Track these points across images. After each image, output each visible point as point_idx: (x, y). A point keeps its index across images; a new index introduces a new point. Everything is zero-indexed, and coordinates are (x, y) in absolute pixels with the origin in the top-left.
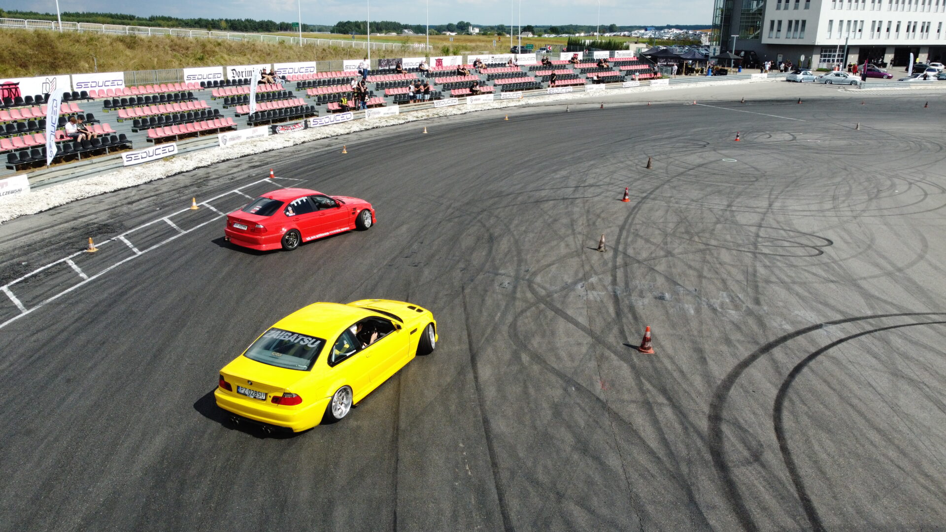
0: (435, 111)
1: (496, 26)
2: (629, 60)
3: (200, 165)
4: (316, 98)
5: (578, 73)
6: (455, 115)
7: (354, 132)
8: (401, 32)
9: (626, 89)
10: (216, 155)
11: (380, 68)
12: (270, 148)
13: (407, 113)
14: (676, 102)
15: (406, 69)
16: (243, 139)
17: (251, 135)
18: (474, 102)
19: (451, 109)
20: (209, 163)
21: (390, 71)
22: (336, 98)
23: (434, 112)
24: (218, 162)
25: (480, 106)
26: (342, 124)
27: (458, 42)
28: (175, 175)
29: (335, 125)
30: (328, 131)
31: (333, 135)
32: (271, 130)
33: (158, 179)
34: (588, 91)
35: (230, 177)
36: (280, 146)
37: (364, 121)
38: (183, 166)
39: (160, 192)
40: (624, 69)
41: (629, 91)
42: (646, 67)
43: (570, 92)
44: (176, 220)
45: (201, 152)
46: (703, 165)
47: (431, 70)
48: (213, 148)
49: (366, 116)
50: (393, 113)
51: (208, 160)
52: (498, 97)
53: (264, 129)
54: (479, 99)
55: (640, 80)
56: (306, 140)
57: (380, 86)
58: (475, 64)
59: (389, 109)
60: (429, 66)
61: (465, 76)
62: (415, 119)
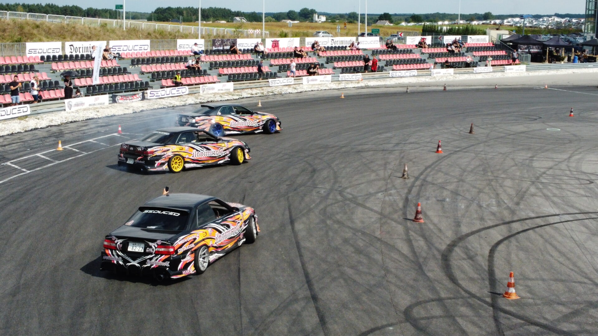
0: (270, 89)
1: (346, 14)
2: (483, 45)
3: (52, 124)
4: (150, 75)
5: (426, 58)
6: (290, 93)
7: (190, 104)
8: (232, 20)
9: (476, 74)
10: (64, 117)
11: (214, 48)
12: (112, 114)
13: (241, 90)
14: (527, 86)
15: (240, 50)
16: (86, 106)
17: (94, 103)
18: (311, 83)
19: (286, 88)
20: (59, 123)
21: (223, 52)
22: (171, 75)
23: (269, 91)
24: (67, 123)
25: (317, 86)
26: (177, 98)
27: (298, 29)
28: (32, 130)
29: (171, 98)
30: (164, 103)
31: (169, 106)
32: (111, 99)
33: (18, 133)
34: (435, 75)
35: (82, 132)
36: (121, 113)
37: (199, 95)
38: (37, 124)
39: (24, 140)
40: (477, 55)
41: (479, 77)
42: (503, 53)
43: (414, 76)
44: (49, 156)
45: (50, 114)
46: (526, 132)
47: (267, 51)
48: (60, 112)
49: (201, 92)
50: (227, 90)
51: (57, 121)
52: (336, 79)
53: (105, 98)
54: (316, 80)
55: (492, 66)
56: (144, 109)
57: (214, 65)
58: (313, 47)
59: (224, 86)
60: (265, 47)
61: (302, 58)
62: (249, 96)
